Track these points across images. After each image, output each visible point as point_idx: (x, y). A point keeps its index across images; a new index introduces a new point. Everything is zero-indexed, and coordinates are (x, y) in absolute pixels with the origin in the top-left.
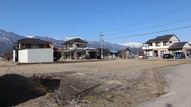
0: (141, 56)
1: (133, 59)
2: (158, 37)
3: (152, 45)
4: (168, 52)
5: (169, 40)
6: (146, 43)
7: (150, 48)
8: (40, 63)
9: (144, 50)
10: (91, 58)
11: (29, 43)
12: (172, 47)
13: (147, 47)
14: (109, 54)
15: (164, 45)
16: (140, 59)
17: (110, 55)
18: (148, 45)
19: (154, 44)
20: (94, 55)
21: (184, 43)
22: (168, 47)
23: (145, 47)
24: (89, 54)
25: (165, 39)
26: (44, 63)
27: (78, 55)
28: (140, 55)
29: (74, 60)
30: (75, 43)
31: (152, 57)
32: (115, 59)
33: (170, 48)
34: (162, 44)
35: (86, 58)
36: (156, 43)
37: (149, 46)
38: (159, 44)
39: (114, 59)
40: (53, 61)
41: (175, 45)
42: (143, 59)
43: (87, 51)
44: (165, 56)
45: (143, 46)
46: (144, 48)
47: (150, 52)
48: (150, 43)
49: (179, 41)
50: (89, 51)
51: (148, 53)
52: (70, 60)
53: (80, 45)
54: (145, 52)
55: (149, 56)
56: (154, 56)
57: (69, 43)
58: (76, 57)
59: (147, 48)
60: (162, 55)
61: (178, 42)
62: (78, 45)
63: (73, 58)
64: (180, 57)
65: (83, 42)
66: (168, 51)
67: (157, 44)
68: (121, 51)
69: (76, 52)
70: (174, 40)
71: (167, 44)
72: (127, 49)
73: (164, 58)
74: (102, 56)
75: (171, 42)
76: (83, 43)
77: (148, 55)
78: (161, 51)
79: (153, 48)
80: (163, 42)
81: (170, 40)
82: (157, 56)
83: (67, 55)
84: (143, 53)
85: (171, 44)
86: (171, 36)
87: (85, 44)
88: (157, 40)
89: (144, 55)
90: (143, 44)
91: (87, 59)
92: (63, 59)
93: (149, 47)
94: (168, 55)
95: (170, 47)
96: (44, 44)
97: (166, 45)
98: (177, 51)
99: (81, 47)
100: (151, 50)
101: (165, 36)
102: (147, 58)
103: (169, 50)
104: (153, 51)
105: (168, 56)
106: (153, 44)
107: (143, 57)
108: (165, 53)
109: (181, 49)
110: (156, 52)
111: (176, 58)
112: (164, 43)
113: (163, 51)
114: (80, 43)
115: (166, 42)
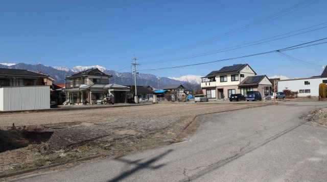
1: (187, 102)
2: (224, 68)
3: (214, 80)
4: (238, 92)
5: (239, 72)
6: (206, 77)
7: (213, 84)
8: (26, 111)
9: (203, 88)
10: (116, 102)
11: (6, 76)
12: (245, 83)
13: (208, 83)
14: (149, 95)
15: (233, 80)
16: (196, 102)
18: (209, 80)
19: (218, 79)
20: (121, 97)
21: (261, 77)
22: (238, 83)
23: (205, 83)
24: (113, 96)
25: (234, 71)
27: (95, 98)
28: (196, 97)
29: (88, 106)
30: (89, 77)
31: (215, 99)
32: (157, 103)
33: (242, 85)
34: (229, 78)
35: (109, 102)
36: (221, 77)
37: (211, 81)
38: (225, 79)
39: (155, 103)
40: (49, 107)
41: (248, 80)
43: (109, 90)
44: (233, 97)
45: (202, 82)
46: (203, 85)
47: (212, 91)
48: (212, 77)
49: (256, 74)
50: (113, 90)
51: (209, 92)
52: (81, 105)
53: (98, 81)
54: (204, 91)
55: (211, 98)
56: (218, 98)
57: (79, 77)
59: (208, 86)
60: (230, 95)
61: (254, 75)
62: (95, 81)
63: (86, 103)
64: (254, 99)
65: (104, 75)
66: (238, 89)
67: (222, 79)
68: (171, 89)
69: (91, 92)
70: (247, 72)
71: (237, 78)
72: (181, 86)
73: (231, 100)
74: (135, 97)
75: (242, 76)
76: (103, 78)
77: (208, 96)
78: (228, 90)
79: (217, 85)
80: (232, 76)
81: (241, 73)
82: (223, 97)
83: (75, 97)
84: (202, 93)
85: (243, 79)
86: (242, 66)
87: (107, 78)
88: (223, 73)
89: (203, 96)
90: (202, 78)
91: (111, 103)
92: (69, 104)
93: (211, 83)
94: (235, 95)
95: (241, 83)
96: (34, 78)
97: (235, 80)
98: (251, 90)
99: (100, 83)
100: (214, 88)
101: (235, 66)
102: (207, 101)
103: (240, 87)
105: (236, 97)
106: (216, 79)
107: (201, 100)
108: (233, 93)
109: (257, 86)
110: (221, 91)
111: (248, 100)
112: (233, 78)
113: (231, 90)
114: (99, 77)
115: (235, 76)
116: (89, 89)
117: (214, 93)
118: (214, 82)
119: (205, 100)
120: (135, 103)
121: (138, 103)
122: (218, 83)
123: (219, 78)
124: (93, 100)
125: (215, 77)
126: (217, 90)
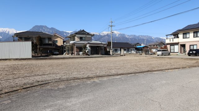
0: (160, 52)
2: (188, 26)
3: (178, 37)
6: (171, 35)
7: (176, 40)
8: (11, 59)
9: (168, 44)
13: (172, 40)
15: (195, 36)
16: (158, 55)
17: (133, 50)
18: (173, 37)
19: (181, 36)
23: (169, 40)
24: (90, 49)
25: (196, 28)
26: (17, 59)
27: (78, 50)
28: (158, 51)
29: (73, 56)
30: (77, 35)
31: (177, 53)
32: (125, 55)
34: (192, 35)
36: (184, 34)
37: (175, 38)
38: (188, 36)
40: (31, 57)
42: (162, 55)
43: (87, 45)
44: (191, 52)
45: (167, 39)
46: (167, 41)
47: (175, 46)
51: (172, 47)
53: (83, 39)
54: (168, 46)
55: (174, 52)
56: (181, 52)
58: (76, 52)
59: (172, 42)
62: (81, 39)
63: (72, 54)
65: (88, 34)
67: (185, 36)
69: (75, 47)
72: (162, 43)
74: (111, 51)
76: (88, 36)
77: (172, 51)
78: (190, 45)
79: (179, 41)
80: (194, 33)
82: (185, 51)
84: (166, 47)
87: (90, 36)
88: (185, 31)
90: (167, 35)
97: (197, 37)
100: (177, 44)
102: (169, 54)
104: (179, 44)
105: (195, 52)
108: (195, 48)
110: (183, 46)
112: (195, 34)
113: (193, 45)
114: (84, 36)
115: (198, 32)
116: (74, 44)
117: (177, 48)
120: (110, 55)
121: (113, 55)
122: (181, 39)
125: (179, 34)
126: (179, 45)
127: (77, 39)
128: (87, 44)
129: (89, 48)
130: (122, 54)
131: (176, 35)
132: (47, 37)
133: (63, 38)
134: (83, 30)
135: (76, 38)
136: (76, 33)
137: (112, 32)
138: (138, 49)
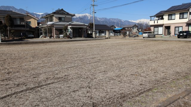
0: (146, 34)
2: (173, 7)
3: (162, 19)
4: (185, 29)
5: (189, 10)
6: (154, 16)
7: (160, 22)
9: (151, 26)
10: (76, 37)
13: (156, 21)
15: (181, 17)
16: (144, 38)
18: (157, 18)
22: (186, 20)
23: (154, 21)
24: (72, 31)
25: (183, 9)
27: (58, 33)
28: (144, 33)
30: (55, 15)
31: (162, 36)
32: (110, 38)
34: (177, 16)
36: (169, 15)
37: (159, 20)
38: (173, 17)
42: (148, 38)
43: (69, 27)
44: (182, 34)
45: (151, 20)
46: (152, 23)
47: (159, 28)
51: (156, 29)
52: (47, 39)
53: (63, 19)
54: (152, 28)
55: (158, 34)
58: (55, 34)
59: (156, 23)
60: (177, 33)
62: (60, 19)
63: (51, 37)
65: (68, 14)
66: (186, 26)
67: (170, 17)
68: (128, 28)
69: (54, 28)
71: (185, 16)
72: (135, 25)
73: (179, 36)
74: (93, 33)
76: (67, 16)
77: (156, 33)
78: (175, 27)
79: (164, 23)
80: (180, 14)
84: (150, 30)
87: (70, 17)
88: (171, 12)
89: (151, 33)
90: (151, 17)
93: (158, 21)
94: (186, 32)
95: (189, 21)
97: (183, 18)
99: (64, 21)
100: (161, 26)
101: (184, 5)
102: (154, 37)
103: (188, 25)
104: (164, 26)
105: (185, 34)
106: (164, 17)
107: (149, 36)
108: (180, 30)
110: (168, 28)
112: (181, 16)
113: (179, 27)
114: (64, 16)
115: (184, 13)
116: (52, 25)
117: (161, 30)
118: (162, 20)
119: (152, 36)
120: (93, 37)
121: (96, 37)
122: (166, 21)
123: (167, 17)
124: (57, 35)
125: (164, 15)
127: (55, 20)
128: (68, 25)
129: (70, 30)
130: (107, 37)
131: (160, 16)
132: (18, 17)
133: (37, 19)
134: (62, 9)
135: (54, 18)
136: (54, 13)
137: (95, 12)
138: (115, 32)
